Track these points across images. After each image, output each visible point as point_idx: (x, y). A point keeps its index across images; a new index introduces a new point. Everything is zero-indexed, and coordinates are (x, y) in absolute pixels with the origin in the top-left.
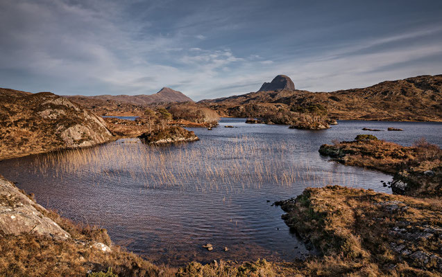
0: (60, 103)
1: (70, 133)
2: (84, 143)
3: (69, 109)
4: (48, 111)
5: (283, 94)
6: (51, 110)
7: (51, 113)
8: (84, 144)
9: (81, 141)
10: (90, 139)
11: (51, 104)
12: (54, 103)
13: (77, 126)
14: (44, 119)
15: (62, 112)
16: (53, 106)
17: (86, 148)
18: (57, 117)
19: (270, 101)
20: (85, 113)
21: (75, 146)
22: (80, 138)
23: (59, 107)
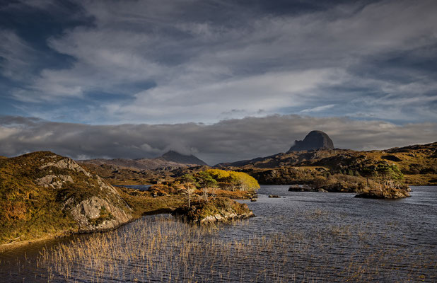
0: (65, 165)
1: (83, 209)
2: (104, 223)
3: (77, 174)
4: (50, 178)
5: (322, 154)
6: (54, 176)
7: (54, 180)
8: (104, 225)
9: (99, 220)
10: (111, 217)
11: (53, 168)
12: (56, 165)
13: (94, 199)
14: (45, 189)
15: (70, 179)
16: (57, 171)
17: (107, 231)
18: (62, 186)
19: (308, 164)
20: (99, 180)
21: (92, 228)
22: (97, 215)
23: (65, 172)
